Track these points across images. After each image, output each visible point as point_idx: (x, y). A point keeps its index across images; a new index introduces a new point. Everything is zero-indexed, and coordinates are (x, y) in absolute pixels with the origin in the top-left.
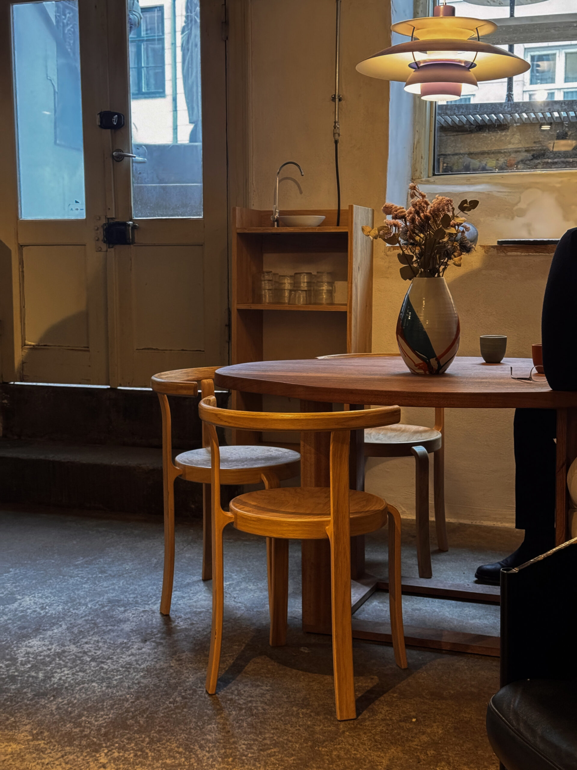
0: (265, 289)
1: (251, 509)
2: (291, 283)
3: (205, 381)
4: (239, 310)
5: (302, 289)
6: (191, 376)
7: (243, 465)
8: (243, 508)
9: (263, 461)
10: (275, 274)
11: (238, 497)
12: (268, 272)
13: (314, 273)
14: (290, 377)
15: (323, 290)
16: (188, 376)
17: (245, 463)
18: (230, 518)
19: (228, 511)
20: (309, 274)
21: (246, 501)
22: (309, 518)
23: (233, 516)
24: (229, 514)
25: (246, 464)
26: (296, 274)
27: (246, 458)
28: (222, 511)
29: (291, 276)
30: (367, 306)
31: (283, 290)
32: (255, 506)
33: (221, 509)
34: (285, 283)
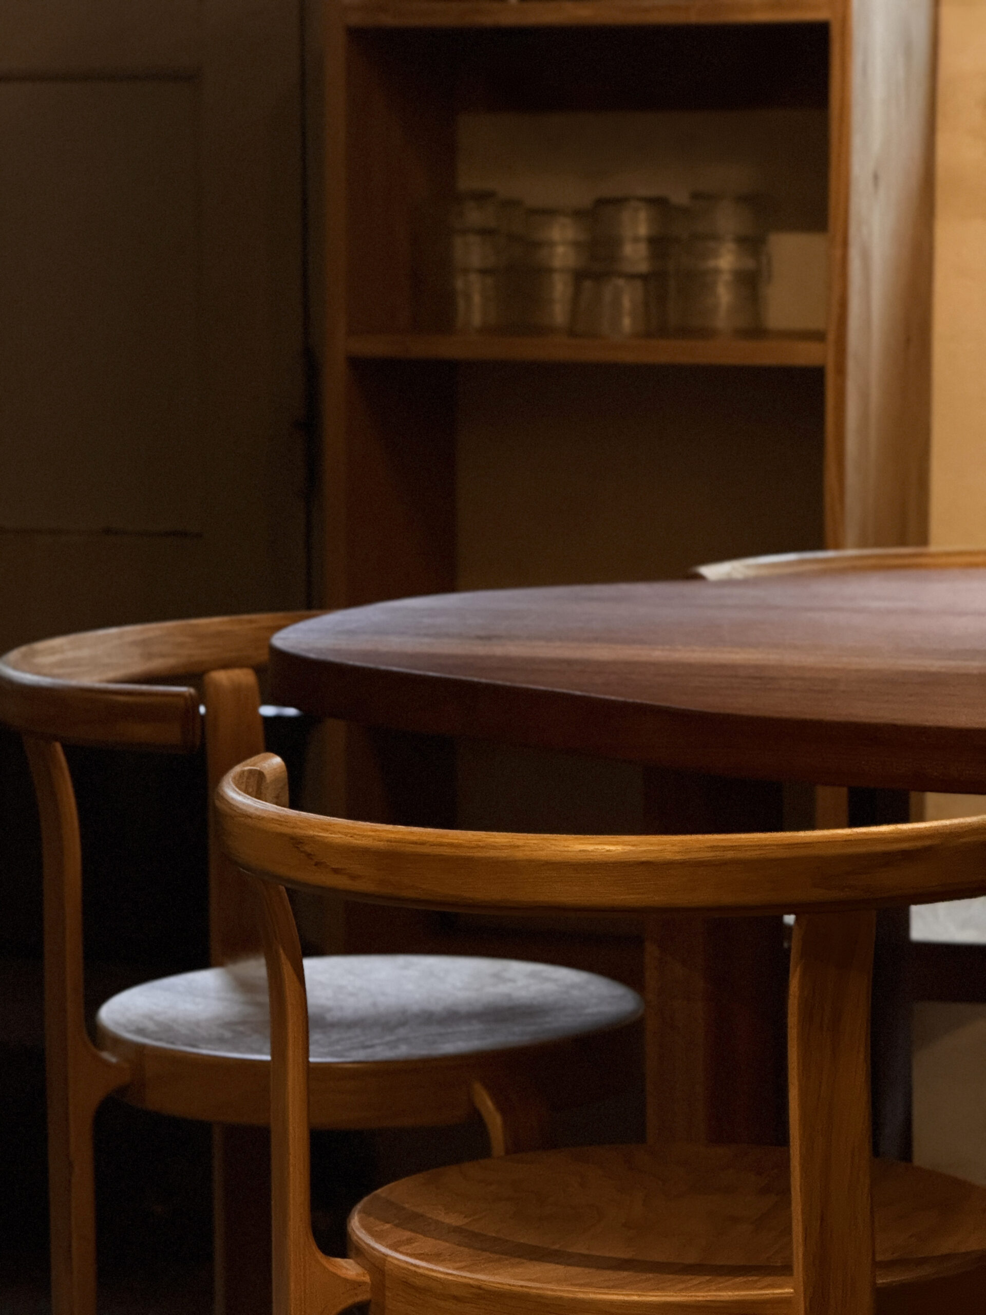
0: (466, 271)
1: (442, 1245)
2: (576, 244)
3: (221, 677)
4: (357, 364)
5: (628, 268)
6: (162, 656)
7: (393, 1045)
8: (409, 1241)
9: (477, 1026)
10: (511, 204)
11: (381, 1192)
12: (482, 197)
13: (680, 197)
14: (600, 667)
15: (717, 271)
16: (150, 656)
17: (402, 1032)
18: (356, 1285)
19: (344, 1255)
20: (658, 204)
21: (420, 1210)
22: (697, 1287)
23: (367, 1279)
24: (349, 1268)
25: (405, 1040)
26: (602, 202)
27: (404, 1012)
28: (319, 1255)
29: (578, 214)
30: (908, 340)
31: (543, 272)
32: (458, 1230)
33: (314, 1247)
34: (551, 244)
